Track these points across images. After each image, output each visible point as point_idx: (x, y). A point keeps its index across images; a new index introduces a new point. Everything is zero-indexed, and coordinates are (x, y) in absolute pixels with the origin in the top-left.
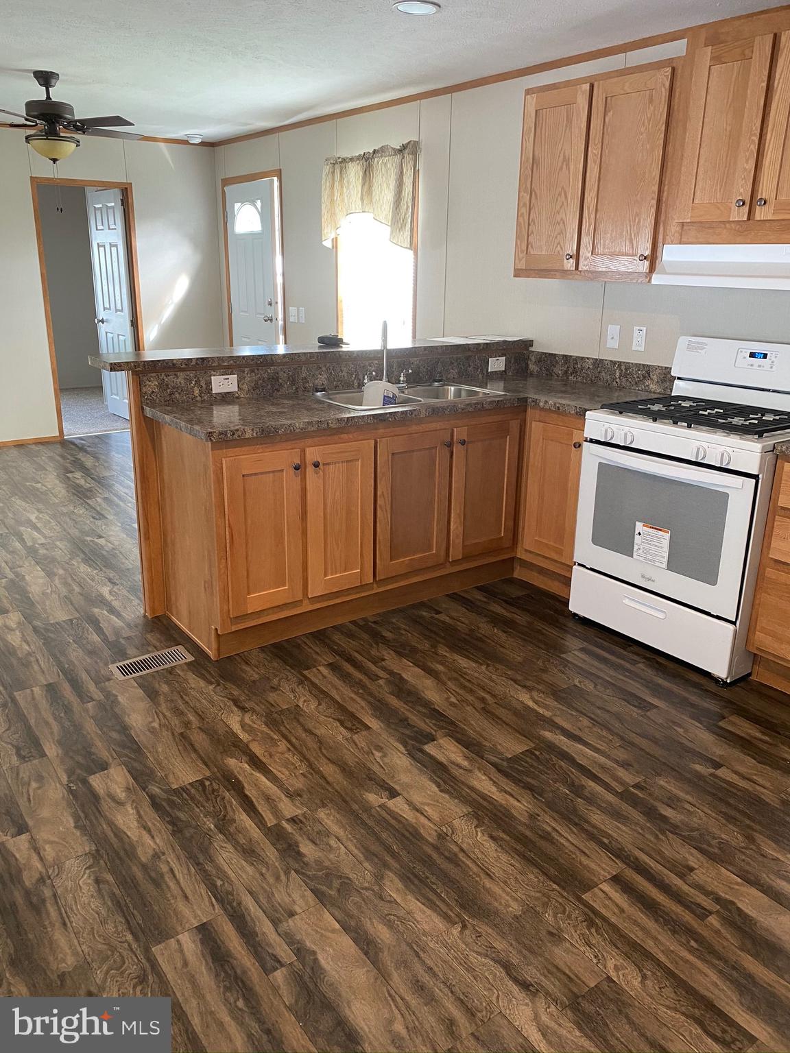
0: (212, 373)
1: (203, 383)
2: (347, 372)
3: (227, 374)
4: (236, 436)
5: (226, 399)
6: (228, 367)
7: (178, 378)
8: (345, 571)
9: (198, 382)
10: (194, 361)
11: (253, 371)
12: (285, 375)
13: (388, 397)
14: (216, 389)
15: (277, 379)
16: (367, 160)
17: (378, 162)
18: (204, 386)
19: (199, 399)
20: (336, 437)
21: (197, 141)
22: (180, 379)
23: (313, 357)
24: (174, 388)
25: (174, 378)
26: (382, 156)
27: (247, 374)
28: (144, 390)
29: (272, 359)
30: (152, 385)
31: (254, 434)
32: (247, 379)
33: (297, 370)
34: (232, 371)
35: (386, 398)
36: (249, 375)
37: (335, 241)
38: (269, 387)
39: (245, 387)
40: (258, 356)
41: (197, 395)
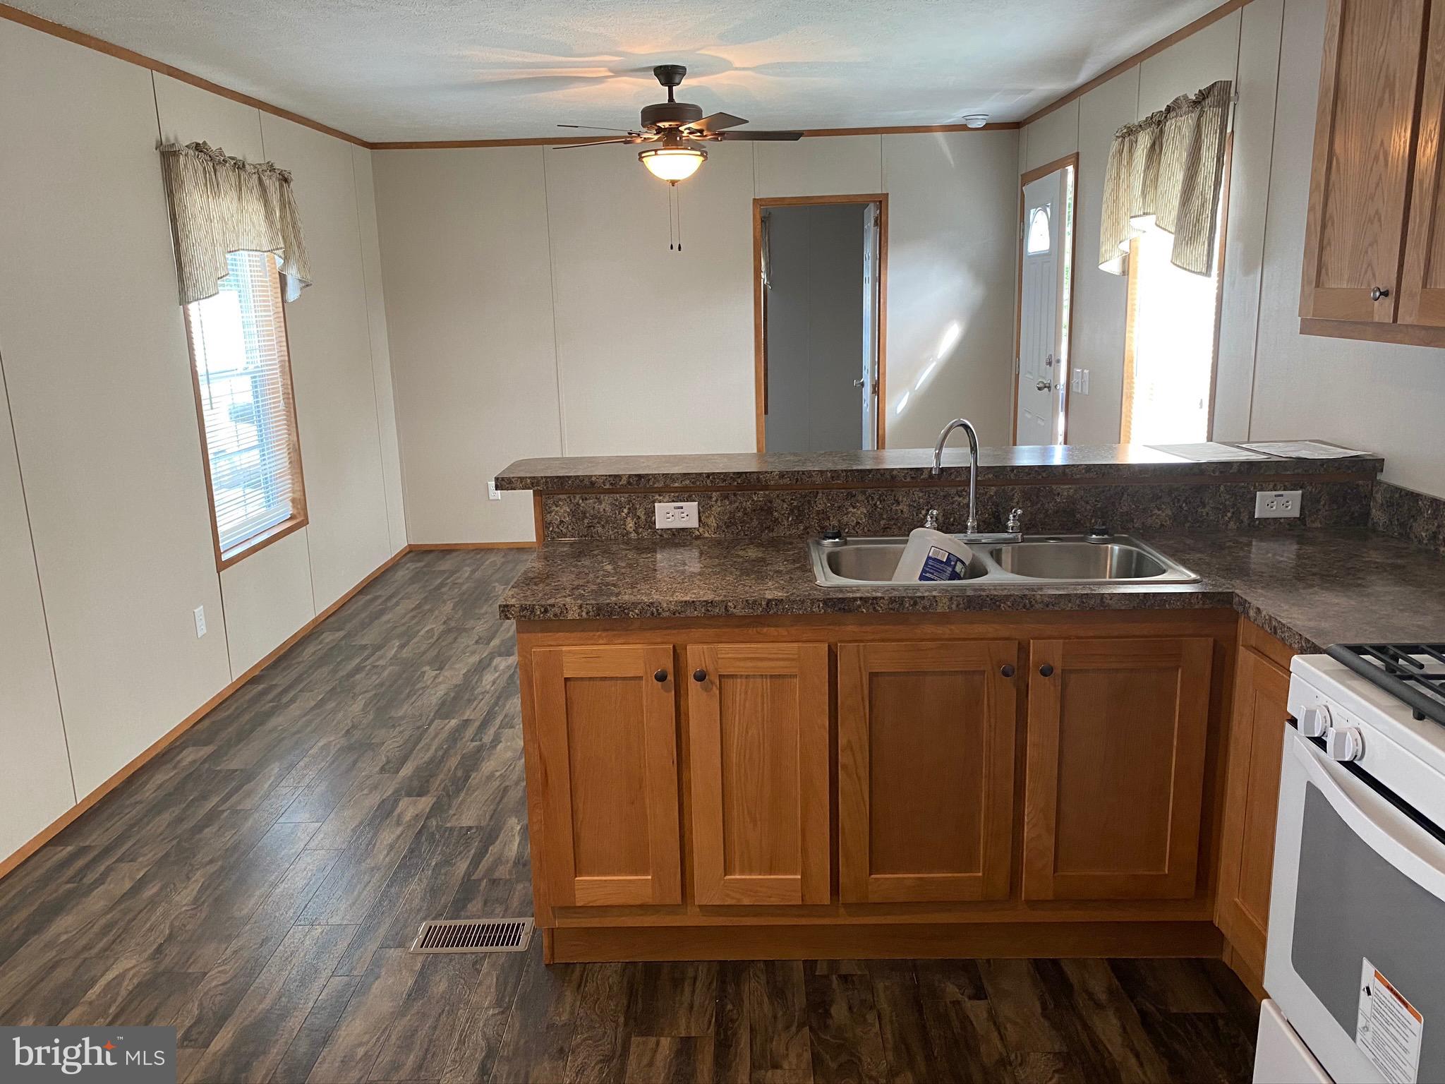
0: (657, 497)
1: (641, 513)
2: (910, 506)
3: (681, 501)
4: (550, 615)
5: (678, 538)
6: (684, 489)
7: (600, 503)
8: (771, 871)
9: (632, 510)
10: (624, 478)
11: (727, 497)
12: (785, 506)
13: (935, 559)
14: (661, 522)
15: (770, 511)
16: (1158, 122)
17: (1170, 125)
18: (643, 517)
19: (633, 535)
20: (752, 631)
21: (981, 124)
22: (605, 505)
23: (838, 477)
24: (594, 517)
25: (595, 503)
26: (1176, 117)
27: (716, 501)
28: (549, 518)
29: (758, 478)
30: (561, 511)
31: (584, 614)
32: (717, 509)
33: (808, 498)
34: (690, 496)
35: (931, 562)
36: (719, 503)
37: (1126, 261)
38: (755, 523)
39: (712, 522)
40: (734, 473)
41: (631, 530)
